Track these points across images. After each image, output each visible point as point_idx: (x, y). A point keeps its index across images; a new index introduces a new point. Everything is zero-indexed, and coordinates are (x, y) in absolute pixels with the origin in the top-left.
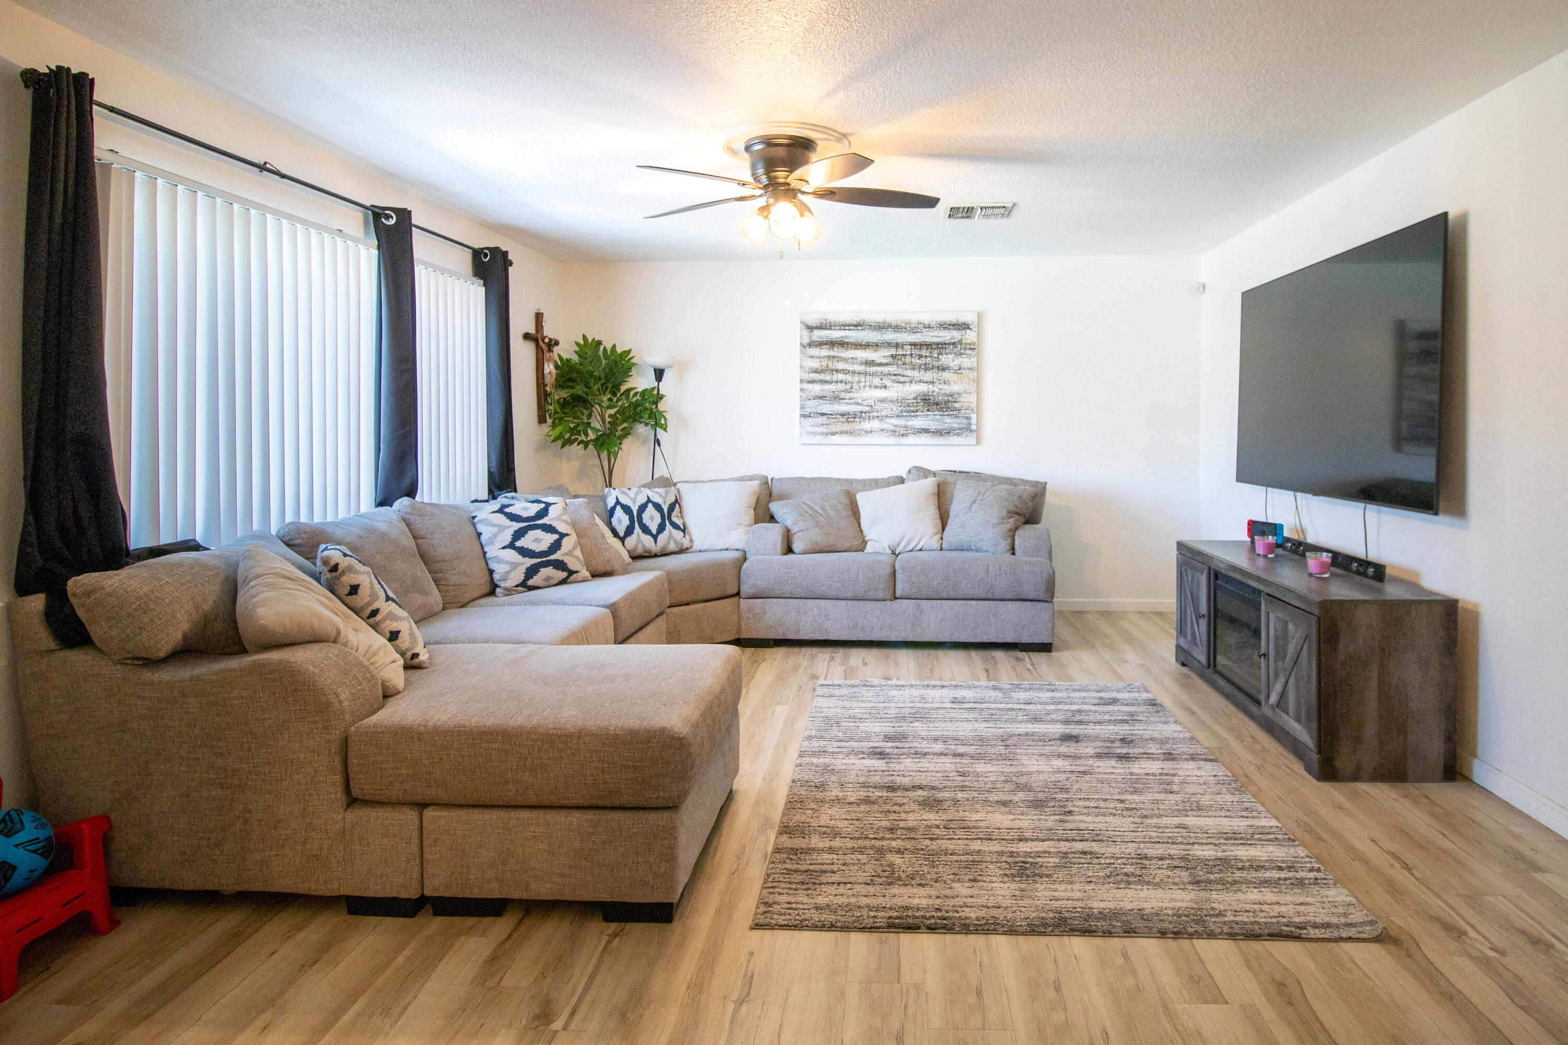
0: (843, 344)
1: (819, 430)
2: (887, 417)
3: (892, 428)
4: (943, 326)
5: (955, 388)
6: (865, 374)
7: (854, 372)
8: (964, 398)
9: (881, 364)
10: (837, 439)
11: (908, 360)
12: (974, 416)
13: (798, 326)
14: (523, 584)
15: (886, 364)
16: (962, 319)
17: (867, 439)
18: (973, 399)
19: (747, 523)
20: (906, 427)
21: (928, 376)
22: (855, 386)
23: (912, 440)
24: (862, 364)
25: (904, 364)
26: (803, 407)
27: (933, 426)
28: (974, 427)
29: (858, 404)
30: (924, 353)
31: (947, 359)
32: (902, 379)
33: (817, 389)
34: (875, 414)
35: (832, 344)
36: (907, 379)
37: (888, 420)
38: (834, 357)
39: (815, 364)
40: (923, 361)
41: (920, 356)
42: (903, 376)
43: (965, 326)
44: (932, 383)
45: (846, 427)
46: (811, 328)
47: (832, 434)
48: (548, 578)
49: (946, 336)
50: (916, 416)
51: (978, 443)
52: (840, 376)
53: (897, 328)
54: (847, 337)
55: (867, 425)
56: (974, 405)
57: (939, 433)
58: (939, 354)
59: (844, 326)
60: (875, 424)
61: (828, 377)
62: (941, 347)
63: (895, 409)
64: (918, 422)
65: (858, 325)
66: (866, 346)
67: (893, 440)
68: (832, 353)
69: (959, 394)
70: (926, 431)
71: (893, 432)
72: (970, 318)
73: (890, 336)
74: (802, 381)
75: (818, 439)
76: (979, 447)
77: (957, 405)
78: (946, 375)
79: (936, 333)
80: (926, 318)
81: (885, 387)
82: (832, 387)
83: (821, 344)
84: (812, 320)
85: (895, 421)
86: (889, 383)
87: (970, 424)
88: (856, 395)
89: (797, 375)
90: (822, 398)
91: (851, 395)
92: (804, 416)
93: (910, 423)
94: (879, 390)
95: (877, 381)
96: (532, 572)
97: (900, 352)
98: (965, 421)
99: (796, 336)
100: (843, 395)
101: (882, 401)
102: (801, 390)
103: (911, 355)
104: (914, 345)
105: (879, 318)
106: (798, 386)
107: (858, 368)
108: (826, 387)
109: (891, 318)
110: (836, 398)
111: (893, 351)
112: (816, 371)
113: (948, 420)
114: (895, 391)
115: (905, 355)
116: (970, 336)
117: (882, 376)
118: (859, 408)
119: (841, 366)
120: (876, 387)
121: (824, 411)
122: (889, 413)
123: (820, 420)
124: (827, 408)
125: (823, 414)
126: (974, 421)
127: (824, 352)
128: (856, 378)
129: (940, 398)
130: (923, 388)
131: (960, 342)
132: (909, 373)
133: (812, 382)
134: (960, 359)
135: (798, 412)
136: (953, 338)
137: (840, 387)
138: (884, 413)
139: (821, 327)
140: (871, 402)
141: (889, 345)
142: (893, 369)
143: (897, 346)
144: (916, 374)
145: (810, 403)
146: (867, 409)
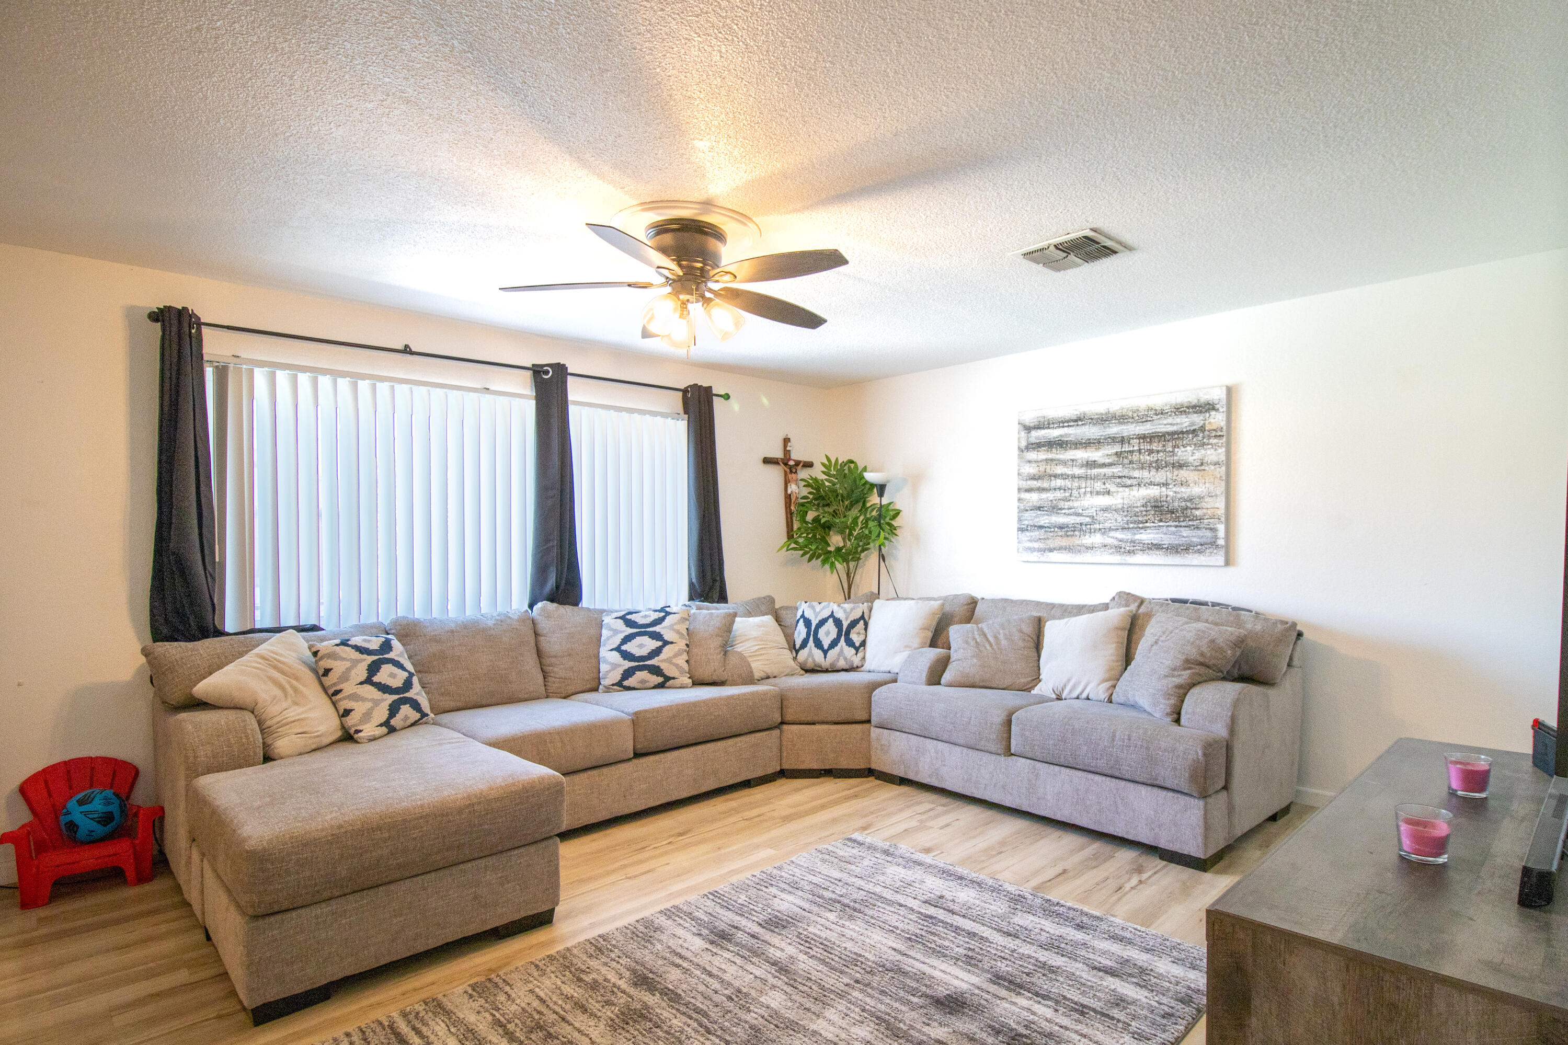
0: (1061, 444)
1: (1036, 545)
2: (1110, 529)
3: (1116, 543)
4: (1180, 410)
5: (1196, 490)
6: (1086, 478)
7: (1073, 477)
8: (1209, 503)
9: (1104, 465)
10: (1055, 556)
11: (1135, 457)
12: (1221, 528)
13: (1016, 427)
14: (619, 684)
15: (1110, 465)
16: (1204, 397)
17: (1088, 557)
18: (1221, 504)
20: (1133, 542)
21: (1161, 476)
22: (1075, 493)
23: (1140, 558)
24: (1082, 466)
25: (1131, 462)
26: (1020, 520)
27: (1167, 540)
28: (1221, 542)
29: (1079, 515)
30: (1155, 446)
31: (1187, 453)
32: (1129, 482)
33: (1034, 497)
34: (1097, 526)
35: (1051, 444)
36: (1134, 482)
37: (1112, 534)
38: (1052, 460)
39: (1031, 470)
40: (1154, 457)
41: (1151, 452)
42: (1130, 478)
43: (1208, 407)
44: (1166, 485)
45: (1064, 542)
46: (1028, 429)
47: (1051, 550)
48: (643, 681)
49: (1184, 422)
50: (1145, 528)
51: (1228, 563)
52: (1059, 482)
53: (1122, 418)
54: (1066, 435)
55: (1088, 540)
56: (1221, 512)
57: (1174, 549)
58: (1174, 447)
59: (1063, 423)
60: (1096, 539)
61: (1045, 484)
62: (1177, 436)
63: (1119, 519)
64: (1147, 536)
65: (1078, 420)
66: (1087, 444)
67: (1117, 558)
68: (1050, 456)
69: (1201, 498)
70: (1157, 547)
71: (1118, 549)
72: (1217, 395)
73: (1114, 430)
74: (1019, 490)
75: (1035, 556)
76: (1230, 570)
77: (1198, 513)
78: (1183, 474)
79: (1170, 420)
80: (1158, 402)
81: (1108, 493)
82: (1050, 496)
83: (1037, 446)
84: (1030, 418)
85: (1119, 535)
86: (1113, 488)
87: (1216, 538)
88: (1076, 504)
89: (1015, 482)
90: (1039, 508)
91: (1070, 504)
92: (1021, 530)
93: (1137, 537)
94: (1101, 497)
95: (1098, 486)
96: (628, 674)
97: (1126, 448)
98: (1209, 534)
99: (1013, 438)
100: (1061, 504)
101: (1105, 510)
102: (1019, 500)
103: (1140, 451)
104: (1143, 437)
105: (1100, 408)
106: (1016, 495)
107: (1078, 471)
108: (1044, 495)
109: (1115, 406)
110: (1054, 509)
111: (1117, 448)
112: (1033, 478)
113: (1185, 532)
114: (1120, 497)
115: (1132, 452)
116: (1217, 419)
117: (1105, 478)
118: (1079, 520)
119: (1059, 470)
120: (1098, 493)
121: (1042, 523)
122: (1113, 524)
123: (1036, 534)
124: (1044, 520)
125: (1041, 527)
126: (1221, 533)
127: (1042, 455)
128: (1076, 484)
129: (1176, 504)
130: (1154, 492)
131: (1202, 428)
132: (1136, 474)
133: (1029, 490)
134: (1203, 452)
135: (1015, 525)
136: (1192, 424)
137: (1059, 494)
138: (1107, 525)
139: (1038, 427)
140: (1092, 512)
141: (1113, 440)
142: (1117, 470)
143: (1122, 441)
144: (1145, 474)
145: (1027, 514)
146: (1088, 519)
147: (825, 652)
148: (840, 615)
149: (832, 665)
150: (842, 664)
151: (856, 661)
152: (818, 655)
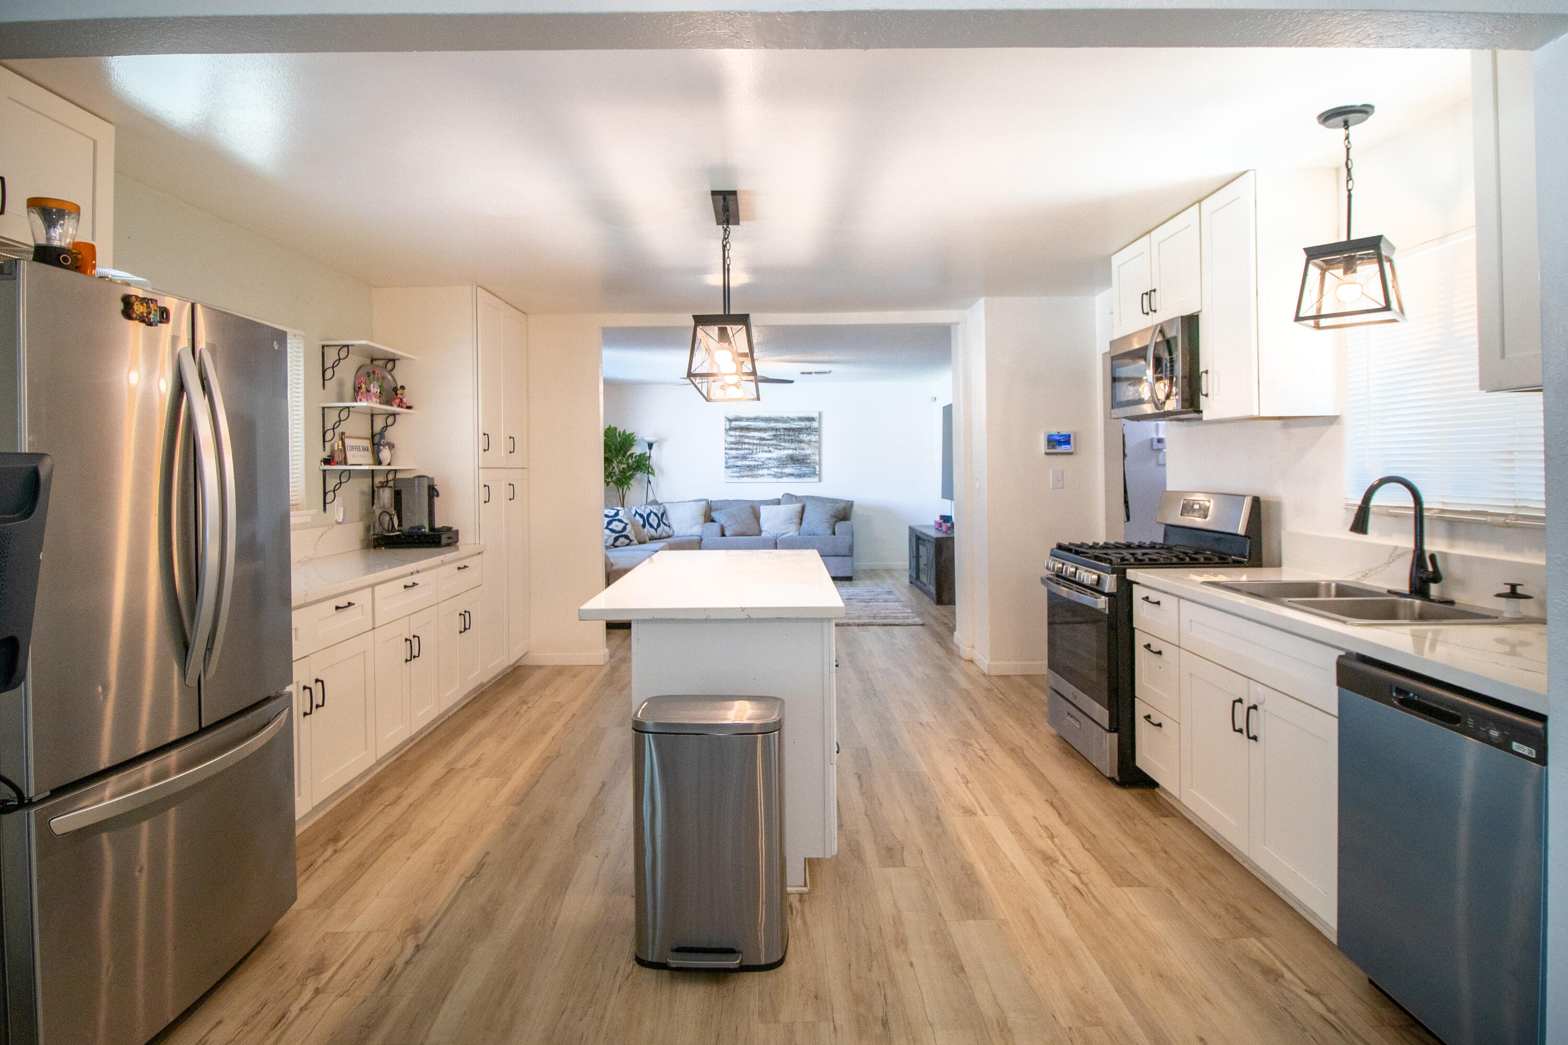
0: (748, 429)
1: (735, 475)
2: (771, 467)
3: (774, 473)
4: (801, 419)
5: (808, 452)
6: (760, 445)
7: (754, 444)
8: (813, 457)
9: (768, 440)
10: (745, 479)
11: (782, 437)
12: (817, 467)
13: (724, 419)
14: (613, 545)
15: (771, 440)
16: (811, 415)
17: (760, 479)
18: (817, 458)
19: (701, 523)
20: (782, 473)
21: (793, 446)
22: (754, 451)
23: (785, 479)
24: (758, 439)
25: (781, 439)
26: (726, 463)
27: (796, 472)
28: (817, 473)
29: (756, 461)
30: (791, 433)
31: (803, 437)
32: (780, 447)
33: (734, 453)
34: (765, 466)
35: (742, 429)
36: (782, 447)
37: (772, 469)
38: (743, 436)
39: (733, 439)
40: (790, 438)
41: (789, 435)
42: (780, 446)
43: (812, 419)
44: (795, 449)
45: (749, 473)
46: (730, 421)
47: (742, 477)
48: (622, 543)
49: (803, 424)
50: (787, 467)
51: (820, 481)
52: (747, 446)
53: (776, 420)
54: (750, 425)
55: (761, 472)
56: (817, 461)
57: (799, 476)
58: (799, 434)
59: (748, 419)
60: (765, 472)
61: (740, 447)
62: (800, 430)
63: (776, 463)
64: (788, 470)
65: (755, 419)
66: (760, 430)
67: (775, 480)
68: (742, 434)
69: (810, 455)
70: (792, 475)
71: (775, 476)
72: (815, 415)
73: (772, 425)
74: (726, 449)
75: (736, 480)
76: (820, 483)
77: (809, 461)
78: (803, 445)
79: (797, 423)
80: (792, 415)
81: (770, 452)
82: (742, 452)
83: (735, 429)
84: (731, 416)
85: (775, 470)
86: (772, 450)
87: (815, 471)
88: (755, 456)
89: (724, 445)
90: (736, 457)
91: (752, 456)
92: (727, 467)
93: (784, 471)
94: (767, 453)
95: (766, 448)
96: (616, 539)
97: (778, 433)
98: (813, 469)
99: (723, 425)
100: (748, 456)
101: (769, 459)
102: (726, 453)
103: (784, 435)
104: (785, 429)
105: (767, 415)
106: (724, 451)
107: (756, 442)
108: (739, 452)
109: (773, 415)
110: (744, 458)
111: (774, 433)
112: (733, 443)
113: (804, 469)
114: (776, 454)
115: (781, 435)
116: (815, 424)
117: (769, 445)
118: (756, 463)
119: (747, 440)
120: (766, 452)
121: (738, 465)
122: (773, 465)
123: (735, 469)
124: (739, 463)
125: (737, 466)
126: (818, 469)
127: (738, 433)
128: (755, 447)
129: (800, 457)
130: (790, 452)
131: (810, 428)
132: (783, 444)
133: (731, 449)
134: (810, 437)
135: (724, 465)
136: (806, 425)
137: (746, 451)
138: (770, 465)
139: (736, 420)
140: (762, 460)
141: (772, 429)
142: (774, 442)
143: (776, 430)
144: (787, 444)
145: (730, 460)
146: (761, 463)
147: (656, 530)
148: (655, 511)
149: (660, 535)
150: (664, 534)
151: (671, 533)
152: (652, 531)
